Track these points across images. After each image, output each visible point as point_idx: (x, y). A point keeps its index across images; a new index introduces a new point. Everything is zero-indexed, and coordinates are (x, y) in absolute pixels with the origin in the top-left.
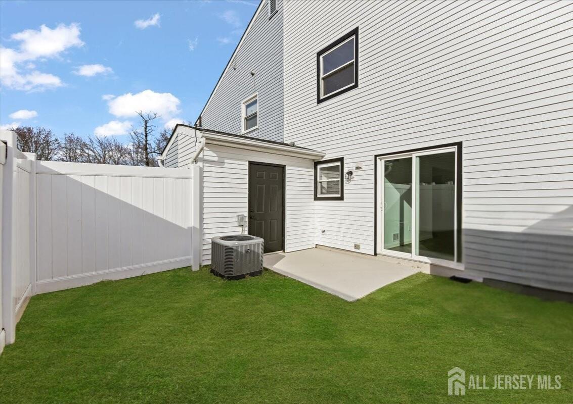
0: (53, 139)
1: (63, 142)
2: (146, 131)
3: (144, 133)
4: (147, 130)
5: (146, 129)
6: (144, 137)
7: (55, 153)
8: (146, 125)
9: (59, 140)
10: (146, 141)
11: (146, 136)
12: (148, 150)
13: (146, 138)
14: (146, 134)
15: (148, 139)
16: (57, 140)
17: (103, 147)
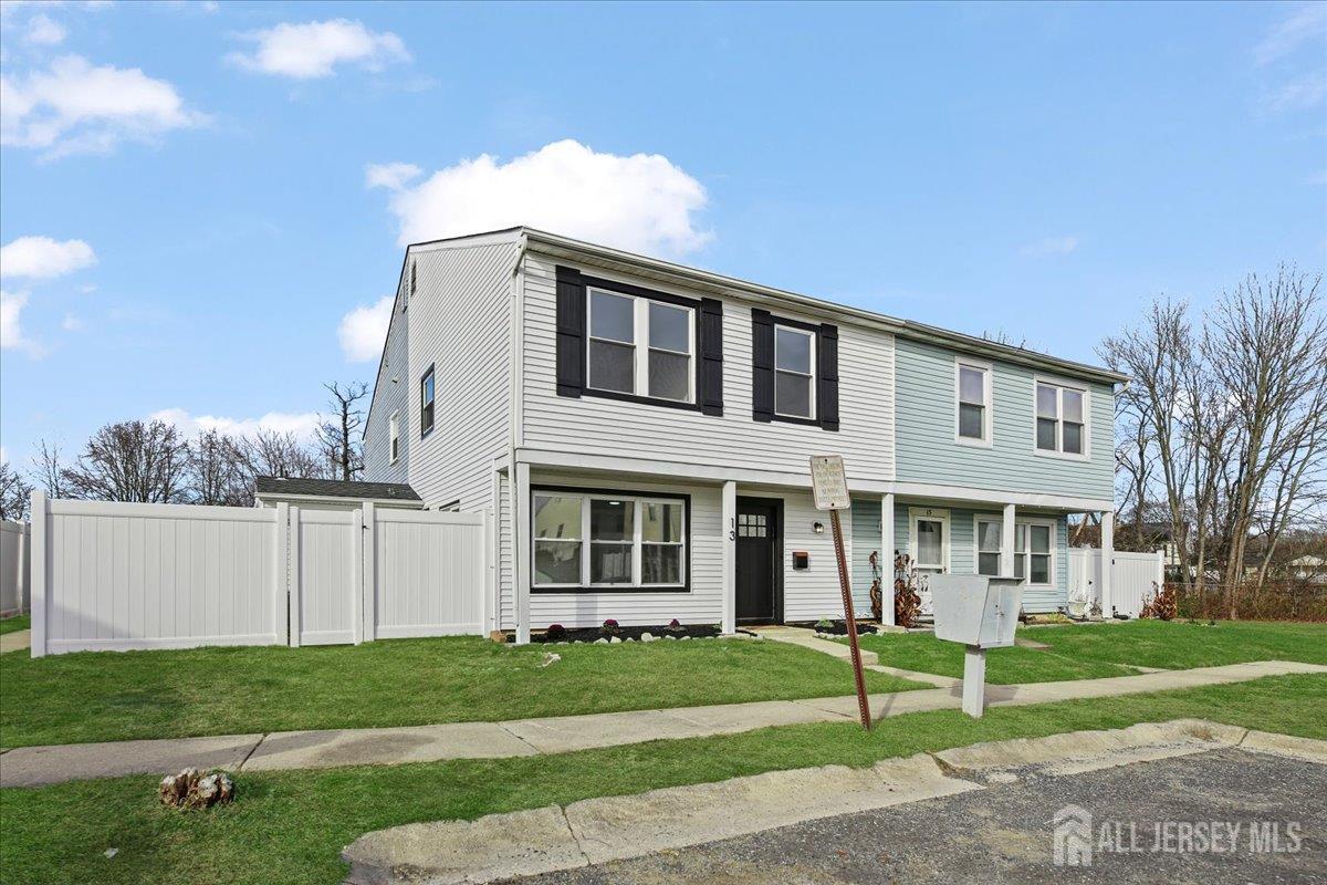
0: (178, 443)
1: (195, 447)
2: (344, 425)
3: (341, 429)
4: (348, 421)
5: (345, 419)
6: (342, 437)
7: (183, 472)
8: (345, 412)
9: (191, 445)
10: (346, 445)
11: (346, 435)
12: (350, 465)
13: (346, 439)
14: (346, 429)
15: (349, 441)
16: (186, 445)
17: (271, 457)
